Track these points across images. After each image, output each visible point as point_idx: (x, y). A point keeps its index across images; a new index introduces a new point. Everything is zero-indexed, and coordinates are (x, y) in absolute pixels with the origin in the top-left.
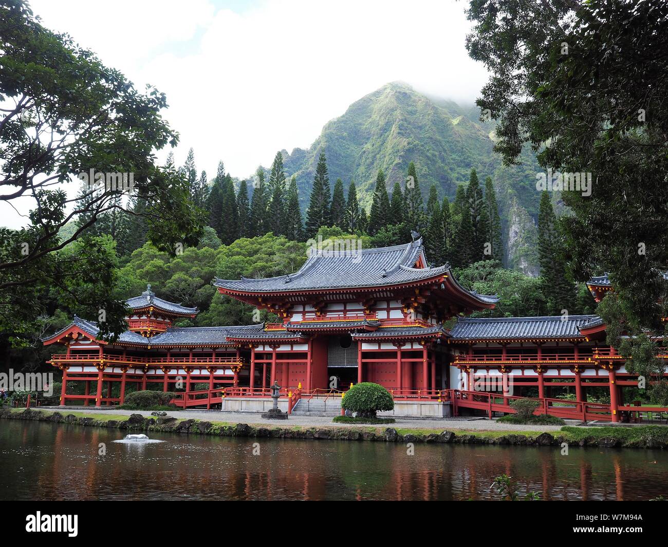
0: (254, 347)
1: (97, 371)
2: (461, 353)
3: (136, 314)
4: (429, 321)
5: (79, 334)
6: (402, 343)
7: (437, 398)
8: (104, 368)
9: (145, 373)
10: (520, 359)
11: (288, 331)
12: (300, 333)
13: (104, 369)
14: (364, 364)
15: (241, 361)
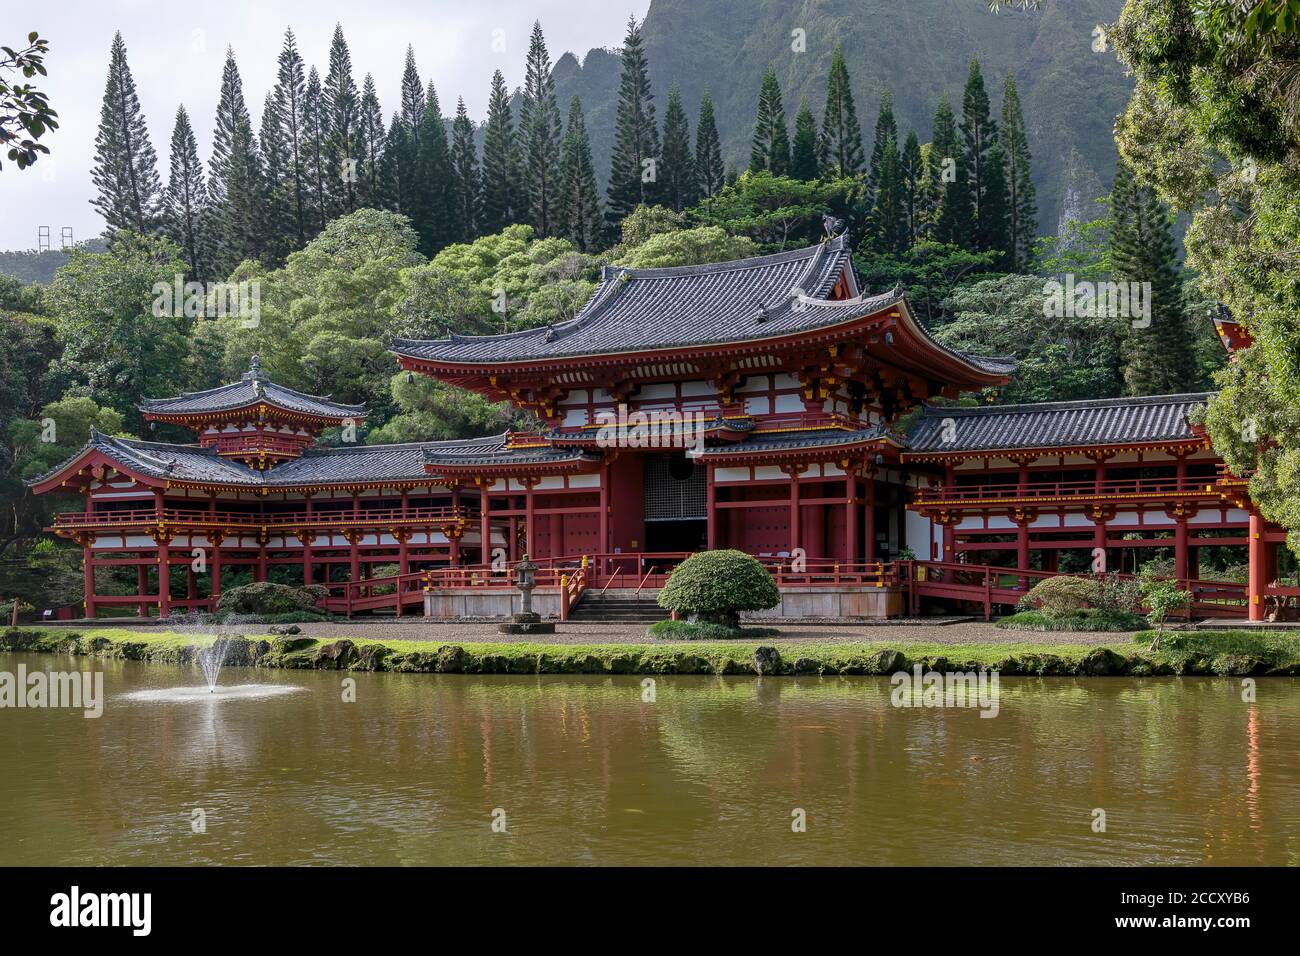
0: (485, 483)
1: (155, 544)
2: (933, 483)
3: (232, 420)
4: (863, 416)
5: (107, 468)
6: (800, 466)
7: (876, 579)
8: (167, 537)
9: (263, 545)
10: (1057, 493)
11: (555, 446)
12: (581, 452)
13: (168, 540)
14: (719, 513)
15: (462, 514)
